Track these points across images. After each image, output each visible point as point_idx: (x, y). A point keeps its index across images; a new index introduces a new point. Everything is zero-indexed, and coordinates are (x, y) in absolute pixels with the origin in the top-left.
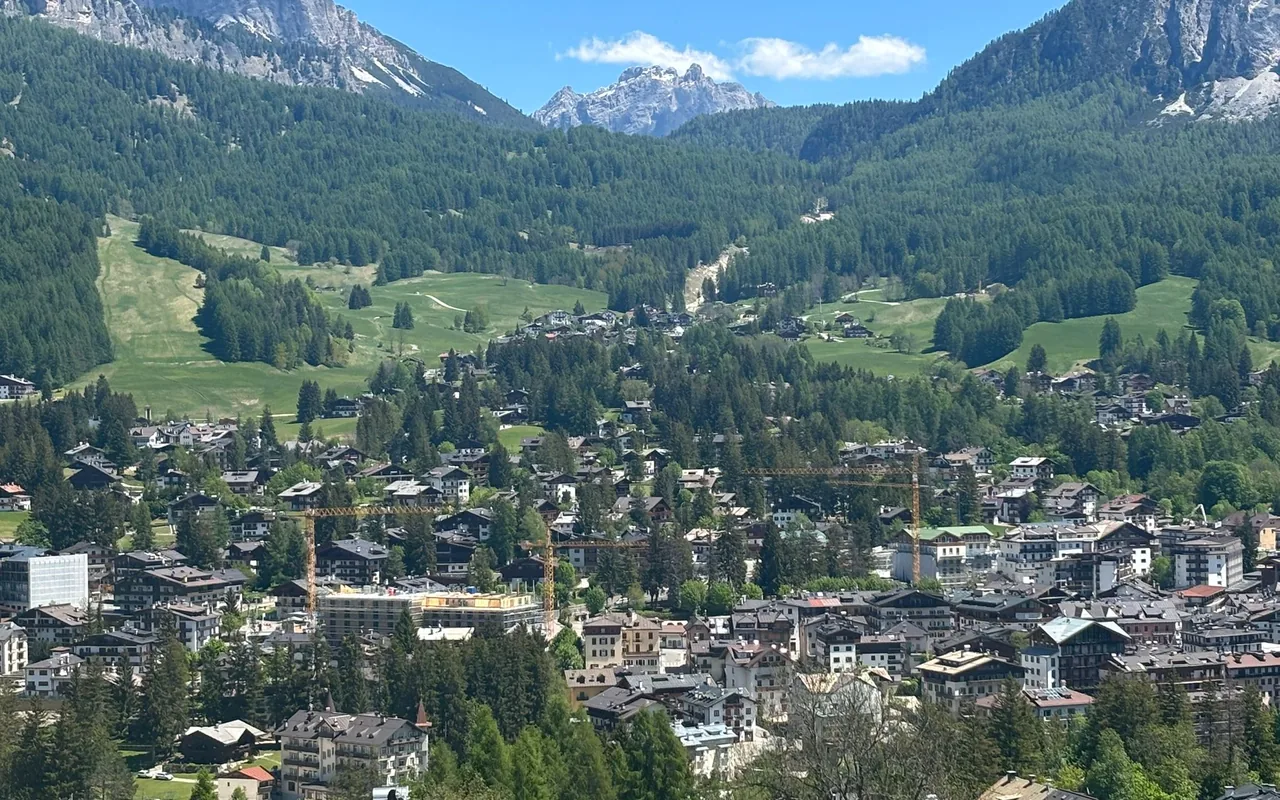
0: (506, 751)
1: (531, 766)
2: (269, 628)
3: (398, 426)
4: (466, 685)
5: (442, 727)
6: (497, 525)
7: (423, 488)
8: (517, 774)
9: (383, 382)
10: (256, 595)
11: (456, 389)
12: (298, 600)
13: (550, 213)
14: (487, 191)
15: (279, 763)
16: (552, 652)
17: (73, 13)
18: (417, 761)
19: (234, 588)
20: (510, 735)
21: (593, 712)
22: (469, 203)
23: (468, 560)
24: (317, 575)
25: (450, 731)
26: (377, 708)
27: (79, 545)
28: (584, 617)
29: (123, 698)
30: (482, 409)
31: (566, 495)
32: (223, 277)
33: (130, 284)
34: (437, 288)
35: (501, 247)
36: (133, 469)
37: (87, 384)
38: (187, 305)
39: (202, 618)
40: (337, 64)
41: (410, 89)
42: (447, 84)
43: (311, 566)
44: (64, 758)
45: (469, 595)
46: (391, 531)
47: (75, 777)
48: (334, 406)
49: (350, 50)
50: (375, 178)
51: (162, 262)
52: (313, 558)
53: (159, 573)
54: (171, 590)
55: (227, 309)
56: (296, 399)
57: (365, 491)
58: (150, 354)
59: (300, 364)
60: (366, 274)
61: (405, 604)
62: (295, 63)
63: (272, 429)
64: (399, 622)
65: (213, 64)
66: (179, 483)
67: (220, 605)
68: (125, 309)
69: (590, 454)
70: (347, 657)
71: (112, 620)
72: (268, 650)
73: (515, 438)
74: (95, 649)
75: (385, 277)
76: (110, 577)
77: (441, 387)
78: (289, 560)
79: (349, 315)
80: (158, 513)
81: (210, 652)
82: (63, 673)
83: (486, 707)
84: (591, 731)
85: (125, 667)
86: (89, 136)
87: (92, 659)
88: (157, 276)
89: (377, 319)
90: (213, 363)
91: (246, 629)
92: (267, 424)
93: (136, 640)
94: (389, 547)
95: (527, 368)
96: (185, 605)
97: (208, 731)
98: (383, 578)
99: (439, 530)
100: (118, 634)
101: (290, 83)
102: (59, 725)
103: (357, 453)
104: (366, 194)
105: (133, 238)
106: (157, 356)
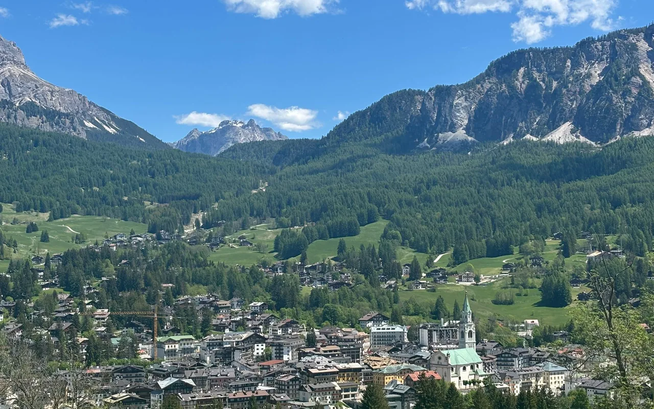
13: (140, 188)
14: (113, 179)
22: (104, 184)
40: (73, 120)
42: (126, 129)
49: (83, 113)
50: (61, 173)
62: (53, 120)
65: (12, 120)
89: (35, 237)
104: (55, 180)
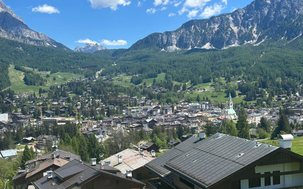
0: (71, 140)
1: (75, 142)
2: (35, 124)
3: (54, 94)
4: (65, 131)
5: (61, 137)
6: (69, 108)
7: (58, 103)
8: (73, 143)
9: (51, 88)
10: (33, 119)
11: (62, 89)
12: (39, 119)
13: (76, 64)
14: (66, 61)
15: (37, 143)
16: (77, 126)
17: (4, 35)
18: (58, 142)
19: (30, 118)
20: (72, 138)
21: (83, 134)
22: (64, 63)
23: (65, 113)
24: (42, 116)
25: (62, 137)
26: (52, 134)
27: (6, 112)
28: (82, 121)
29: (14, 134)
30: (66, 92)
31: (79, 104)
32: (27, 73)
33: (13, 74)
34: (59, 74)
35: (69, 69)
36: (14, 101)
37: (7, 89)
38: (22, 77)
39: (25, 122)
40: (44, 42)
41: (55, 46)
42: (60, 45)
43: (41, 115)
44: (5, 143)
45: (65, 118)
46: (53, 109)
47: (7, 145)
48: (44, 92)
49: (46, 41)
50: (50, 59)
51: (18, 71)
52: (42, 113)
53: (19, 116)
54: (20, 118)
55: (28, 78)
56: (39, 91)
57: (49, 104)
58: (16, 84)
59: (39, 86)
60: (49, 73)
61: (56, 120)
62: (38, 43)
63: (35, 95)
64: (55, 122)
65: (25, 42)
66: (21, 103)
67: (28, 120)
68: (13, 78)
69: (82, 98)
70: (47, 127)
71: (12, 123)
72: (35, 127)
73: (71, 96)
74: (9, 127)
75: (52, 73)
76: (11, 117)
77: (60, 89)
78: (38, 114)
79: (46, 78)
80: (18, 107)
81: (27, 127)
82: (4, 131)
83: (68, 134)
84: (83, 137)
85: (14, 130)
86: (7, 53)
87: (9, 129)
88: (17, 73)
89: (51, 79)
90: (26, 86)
91: (32, 124)
92: (34, 94)
93: (15, 126)
94: (53, 112)
95: (73, 86)
96: (23, 121)
97: (27, 138)
98: (52, 116)
99: (60, 109)
100: (13, 125)
101: (37, 45)
102: (4, 138)
103: (48, 98)
104: (48, 61)
105: (14, 68)
106: (17, 85)
